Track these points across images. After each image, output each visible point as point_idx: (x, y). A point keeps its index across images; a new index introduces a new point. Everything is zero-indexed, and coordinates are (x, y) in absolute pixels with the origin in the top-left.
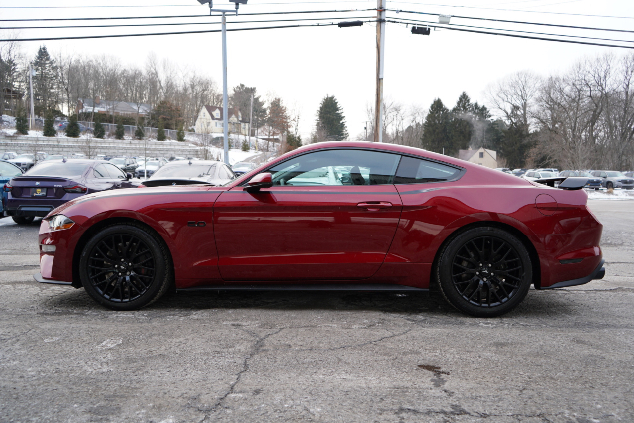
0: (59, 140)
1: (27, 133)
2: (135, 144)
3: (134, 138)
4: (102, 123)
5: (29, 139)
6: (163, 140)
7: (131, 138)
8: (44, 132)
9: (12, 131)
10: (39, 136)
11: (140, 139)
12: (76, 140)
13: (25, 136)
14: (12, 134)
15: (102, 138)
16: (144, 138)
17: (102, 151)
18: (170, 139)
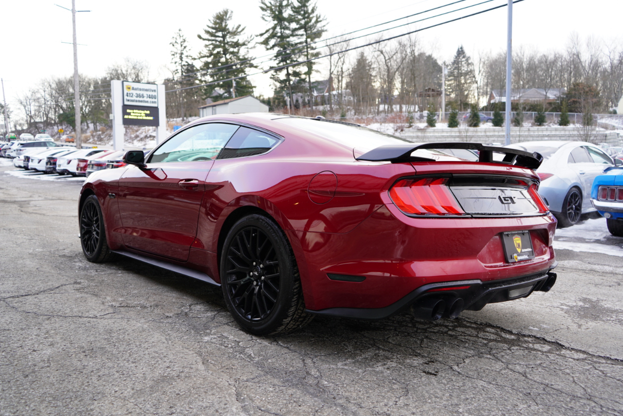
0: (461, 130)
1: (434, 126)
2: (534, 131)
3: (533, 125)
4: (501, 112)
5: (436, 131)
6: (565, 125)
7: (530, 125)
8: (449, 124)
9: (423, 125)
10: (444, 128)
11: (540, 125)
12: (475, 130)
13: (433, 128)
14: (422, 127)
15: (501, 126)
16: (544, 124)
17: (500, 139)
18: (574, 123)
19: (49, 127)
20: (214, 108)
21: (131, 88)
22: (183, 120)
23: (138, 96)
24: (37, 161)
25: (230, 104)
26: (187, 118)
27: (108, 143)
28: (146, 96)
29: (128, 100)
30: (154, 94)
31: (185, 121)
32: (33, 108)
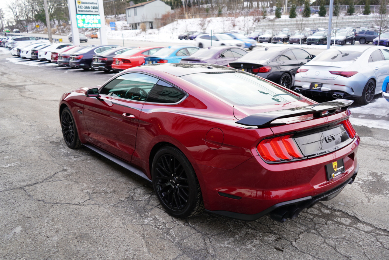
0: (297, 20)
1: (280, 17)
2: (346, 19)
3: (346, 15)
4: (325, 6)
5: (281, 21)
6: (368, 14)
7: (344, 15)
8: (290, 16)
9: (273, 17)
10: (286, 19)
11: (350, 15)
12: (307, 19)
13: (279, 19)
14: (272, 19)
15: (324, 16)
16: (353, 14)
17: (323, 25)
18: (373, 12)
19: (29, 23)
20: (135, 8)
21: (81, 2)
22: (115, 17)
23: (86, 7)
24: (26, 52)
25: (145, 6)
26: (118, 15)
27: (69, 34)
28: (91, 7)
29: (80, 11)
30: (96, 6)
31: (117, 18)
32: (18, 10)
